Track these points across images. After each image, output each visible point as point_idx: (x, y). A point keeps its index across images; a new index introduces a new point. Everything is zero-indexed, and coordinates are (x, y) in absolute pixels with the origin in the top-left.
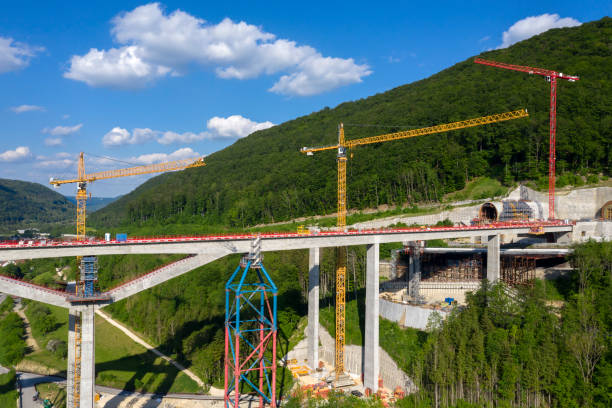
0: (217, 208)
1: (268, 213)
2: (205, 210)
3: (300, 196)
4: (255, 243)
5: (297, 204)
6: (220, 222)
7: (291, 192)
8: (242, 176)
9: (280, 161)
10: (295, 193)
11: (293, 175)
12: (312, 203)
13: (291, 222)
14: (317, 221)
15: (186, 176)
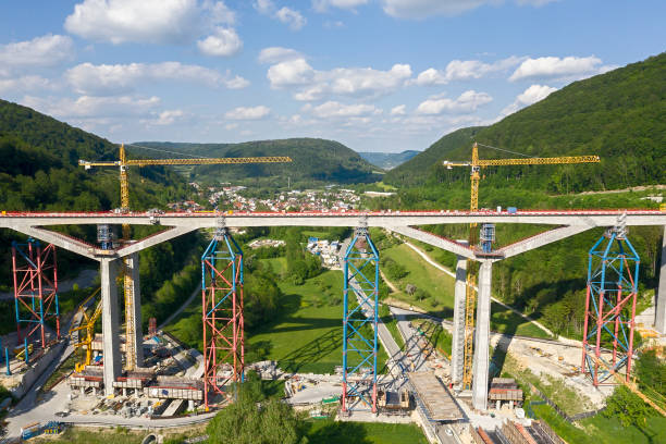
0: (535, 172)
1: (598, 180)
2: (521, 173)
3: (640, 164)
4: (621, 218)
5: (635, 172)
6: (538, 186)
7: (629, 159)
8: (563, 138)
9: (609, 121)
10: (632, 160)
11: (631, 140)
12: (655, 172)
13: (627, 190)
14: (660, 191)
15: (496, 137)
